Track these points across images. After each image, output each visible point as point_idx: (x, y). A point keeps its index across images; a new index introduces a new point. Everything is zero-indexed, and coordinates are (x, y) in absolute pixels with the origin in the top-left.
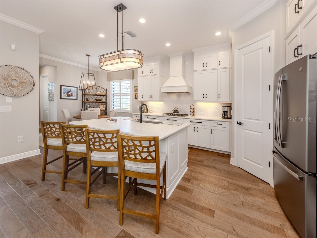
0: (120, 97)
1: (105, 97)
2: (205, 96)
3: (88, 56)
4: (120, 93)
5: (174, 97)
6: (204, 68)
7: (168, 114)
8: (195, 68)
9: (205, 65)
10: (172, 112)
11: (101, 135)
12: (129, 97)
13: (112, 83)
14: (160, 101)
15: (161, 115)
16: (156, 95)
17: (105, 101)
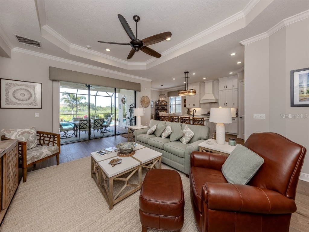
0: (175, 106)
1: (166, 106)
2: (225, 104)
3: (162, 85)
4: (175, 104)
5: (208, 105)
6: (225, 89)
7: (204, 115)
8: (220, 89)
9: (225, 87)
10: (207, 114)
11: (185, 118)
12: (180, 106)
13: (170, 98)
14: (200, 107)
15: (201, 115)
16: (198, 104)
17: (166, 108)
